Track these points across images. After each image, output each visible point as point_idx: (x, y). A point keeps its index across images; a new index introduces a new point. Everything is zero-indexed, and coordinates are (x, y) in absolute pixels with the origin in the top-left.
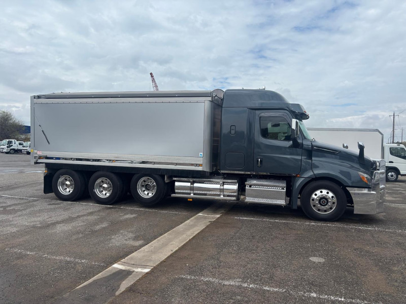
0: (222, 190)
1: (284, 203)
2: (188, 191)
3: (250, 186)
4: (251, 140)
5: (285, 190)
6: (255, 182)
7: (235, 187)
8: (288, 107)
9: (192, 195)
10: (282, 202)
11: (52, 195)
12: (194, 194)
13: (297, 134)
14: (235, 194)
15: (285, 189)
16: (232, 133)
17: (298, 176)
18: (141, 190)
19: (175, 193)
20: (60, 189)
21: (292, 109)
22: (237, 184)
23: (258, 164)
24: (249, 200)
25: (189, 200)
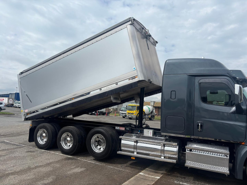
0: (163, 151)
1: (228, 172)
2: (133, 150)
3: (191, 150)
4: (190, 105)
5: (228, 158)
6: (195, 146)
7: (176, 149)
8: (228, 74)
9: (135, 153)
10: (225, 170)
11: (33, 143)
12: (138, 153)
13: (241, 100)
14: (176, 156)
15: (228, 156)
16: (172, 98)
17: (243, 143)
18: (94, 145)
19: (121, 150)
20: (39, 139)
21: (234, 75)
22: (178, 147)
23: (198, 128)
24: (189, 164)
25: (132, 158)
